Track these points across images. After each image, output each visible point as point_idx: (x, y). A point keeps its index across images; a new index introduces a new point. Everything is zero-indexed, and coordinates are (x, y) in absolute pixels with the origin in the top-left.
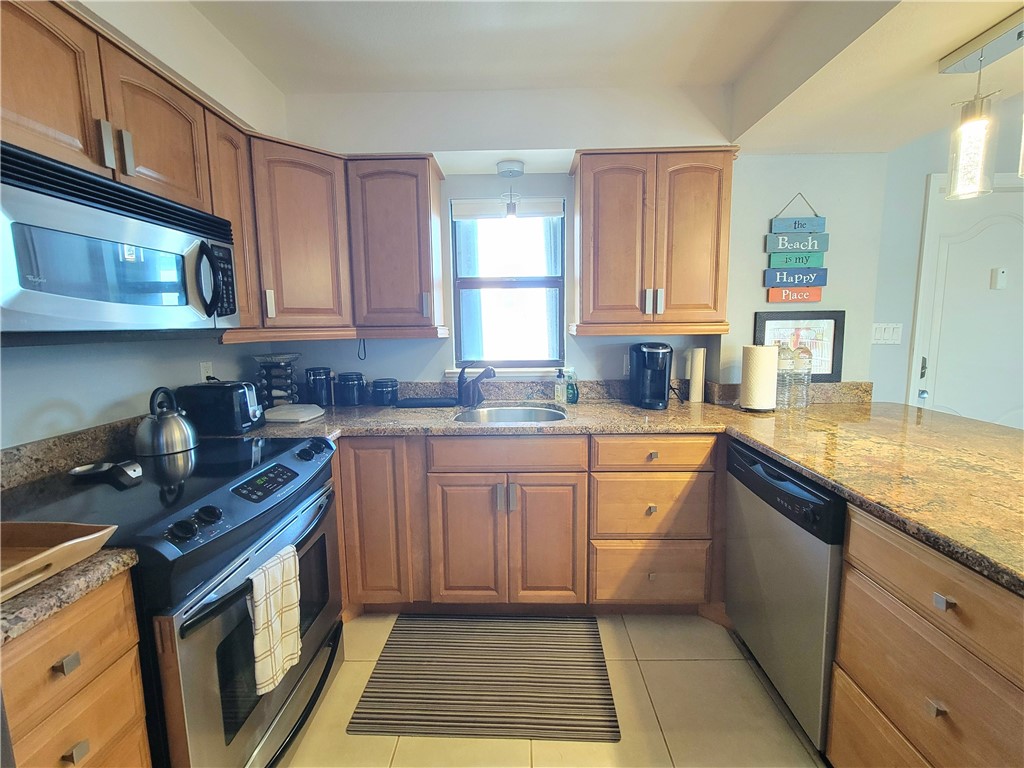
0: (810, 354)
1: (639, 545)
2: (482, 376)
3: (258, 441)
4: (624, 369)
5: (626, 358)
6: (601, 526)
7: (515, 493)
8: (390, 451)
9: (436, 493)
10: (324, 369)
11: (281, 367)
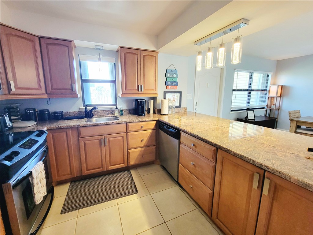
0: (175, 101)
1: (140, 149)
2: (93, 109)
3: (11, 134)
4: (133, 106)
5: (134, 103)
6: (131, 146)
7: (107, 140)
8: (65, 133)
9: (82, 144)
10: (33, 108)
11: (14, 108)
